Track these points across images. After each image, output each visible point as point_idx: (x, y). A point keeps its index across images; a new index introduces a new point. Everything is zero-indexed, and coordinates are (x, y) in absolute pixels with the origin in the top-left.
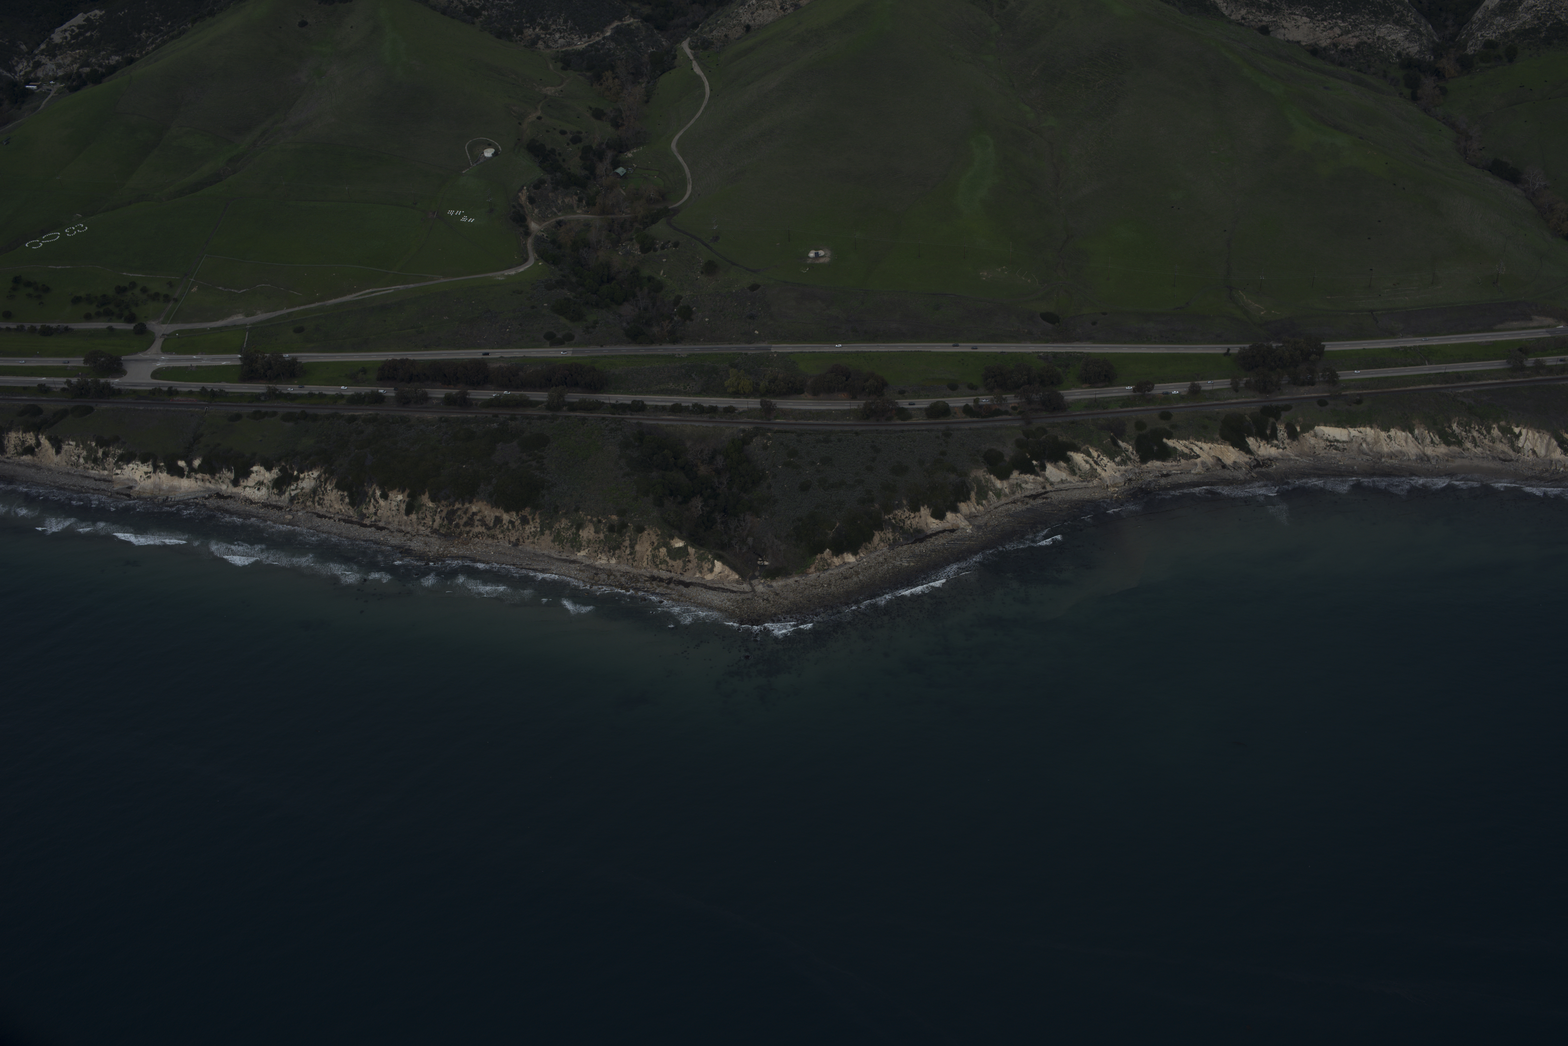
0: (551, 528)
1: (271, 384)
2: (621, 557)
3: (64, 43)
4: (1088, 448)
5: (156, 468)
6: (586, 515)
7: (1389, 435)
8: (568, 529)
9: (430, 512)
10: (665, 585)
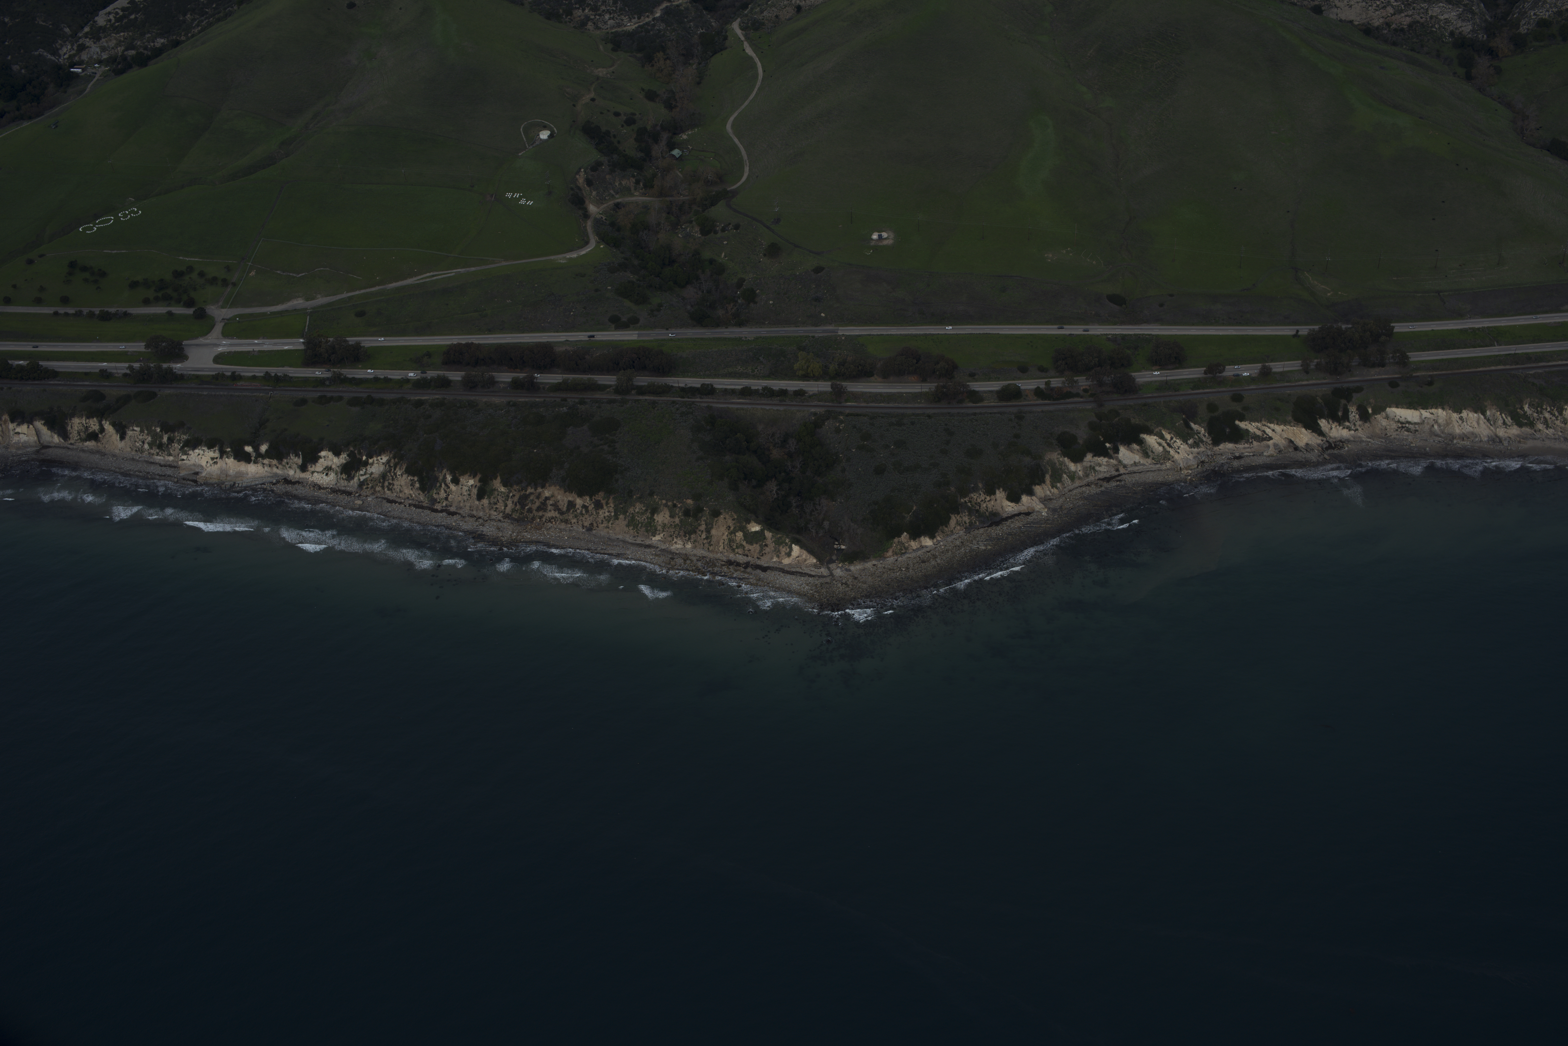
0: (625, 513)
1: (335, 369)
2: (697, 542)
3: (108, 26)
4: (1160, 430)
5: (223, 453)
6: (661, 499)
7: (1461, 416)
8: (642, 514)
9: (502, 497)
10: (742, 569)
